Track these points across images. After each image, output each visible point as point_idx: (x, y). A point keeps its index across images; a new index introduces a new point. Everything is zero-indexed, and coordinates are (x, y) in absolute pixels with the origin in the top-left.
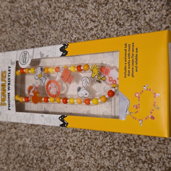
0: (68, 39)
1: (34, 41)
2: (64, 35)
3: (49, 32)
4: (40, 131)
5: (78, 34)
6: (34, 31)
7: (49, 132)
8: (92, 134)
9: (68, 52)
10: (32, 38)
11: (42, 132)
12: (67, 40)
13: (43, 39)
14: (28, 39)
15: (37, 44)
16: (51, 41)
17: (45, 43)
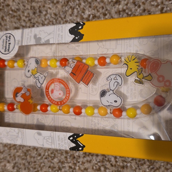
0: (77, 16)
1: (19, 19)
2: (70, 10)
3: (44, 6)
4: (30, 152)
5: (94, 9)
6: (19, 4)
7: (44, 155)
8: (117, 160)
9: (83, 35)
10: (15, 14)
11: (33, 155)
12: (75, 18)
13: (33, 16)
14: (8, 17)
15: (23, 24)
16: (48, 19)
17: (37, 22)
